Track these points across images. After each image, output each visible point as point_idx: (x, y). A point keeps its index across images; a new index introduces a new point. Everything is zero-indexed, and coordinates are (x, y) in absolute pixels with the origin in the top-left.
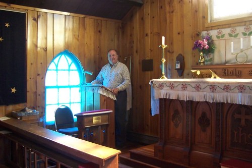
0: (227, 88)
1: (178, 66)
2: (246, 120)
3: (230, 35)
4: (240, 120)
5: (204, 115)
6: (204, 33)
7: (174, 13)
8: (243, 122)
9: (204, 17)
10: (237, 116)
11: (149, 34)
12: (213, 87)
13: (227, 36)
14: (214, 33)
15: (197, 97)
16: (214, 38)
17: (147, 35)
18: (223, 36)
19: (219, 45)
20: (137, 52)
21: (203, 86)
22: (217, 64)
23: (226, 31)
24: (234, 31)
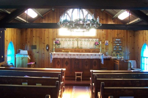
0: (74, 55)
1: (47, 48)
2: (78, 62)
3: (65, 40)
4: (76, 62)
5: (67, 61)
6: (57, 39)
7: (46, 31)
8: (77, 63)
9: (57, 34)
10: (75, 61)
11: (35, 37)
12: (70, 55)
13: (64, 41)
14: (60, 39)
15: (66, 57)
16: (60, 41)
17: (34, 37)
18: (63, 40)
19: (62, 43)
20: (29, 42)
21: (67, 54)
22: (61, 48)
23: (64, 39)
24: (66, 39)
